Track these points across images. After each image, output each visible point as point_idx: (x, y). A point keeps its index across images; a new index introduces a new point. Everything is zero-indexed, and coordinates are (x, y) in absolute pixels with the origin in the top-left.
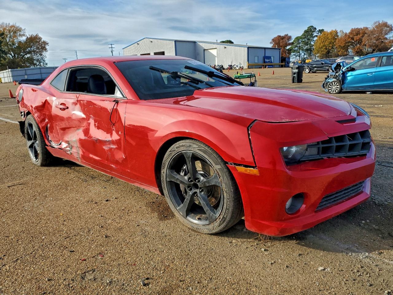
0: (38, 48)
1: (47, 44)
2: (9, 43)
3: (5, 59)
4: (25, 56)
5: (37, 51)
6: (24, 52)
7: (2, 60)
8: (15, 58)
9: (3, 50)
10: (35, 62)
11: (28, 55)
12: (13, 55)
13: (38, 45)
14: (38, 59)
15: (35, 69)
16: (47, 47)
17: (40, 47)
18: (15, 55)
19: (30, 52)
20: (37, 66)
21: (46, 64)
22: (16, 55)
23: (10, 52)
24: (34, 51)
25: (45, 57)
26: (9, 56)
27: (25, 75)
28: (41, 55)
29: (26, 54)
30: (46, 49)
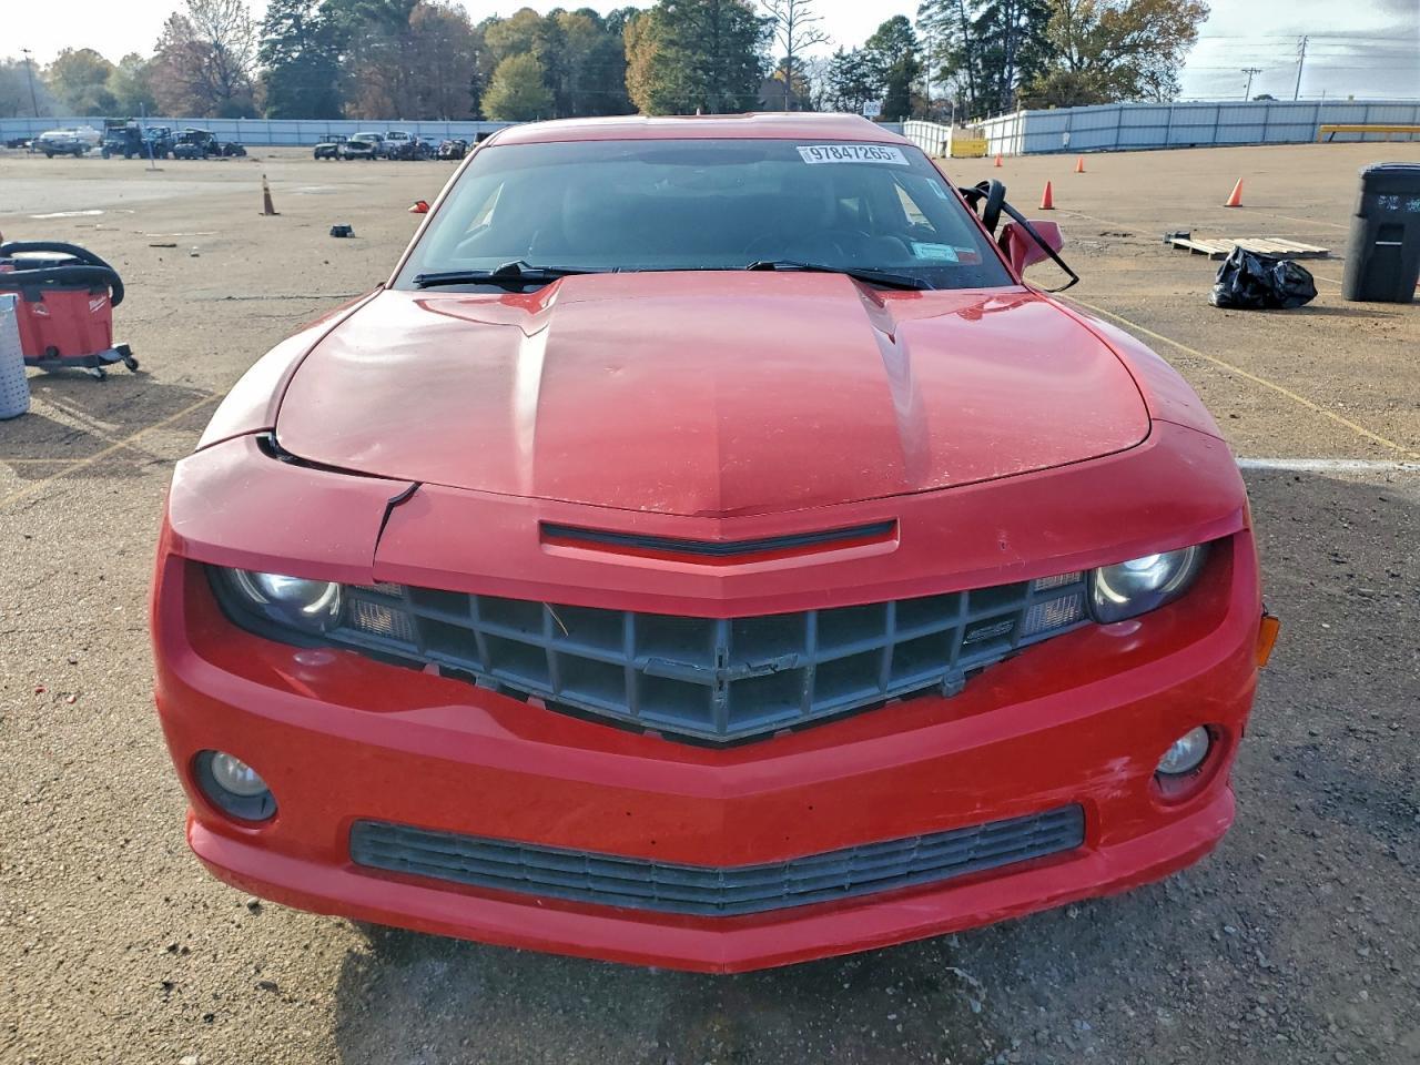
0: (1165, 31)
1: (1204, 12)
2: (1075, 16)
3: (1045, 73)
4: (1115, 61)
5: (1158, 41)
6: (1115, 47)
7: (1036, 78)
8: (1079, 68)
9: (1049, 41)
10: (1140, 83)
11: (1125, 60)
12: (1075, 58)
13: (1168, 20)
14: (1153, 73)
15: (1136, 109)
16: (1200, 26)
17: (1174, 28)
18: (1080, 60)
19: (1132, 49)
20: (1143, 97)
21: (1178, 91)
22: (1085, 59)
23: (1070, 48)
24: (1148, 44)
25: (1178, 65)
26: (1062, 64)
27: (1062, 133)
28: (1168, 56)
29: (1118, 56)
30: (1193, 34)
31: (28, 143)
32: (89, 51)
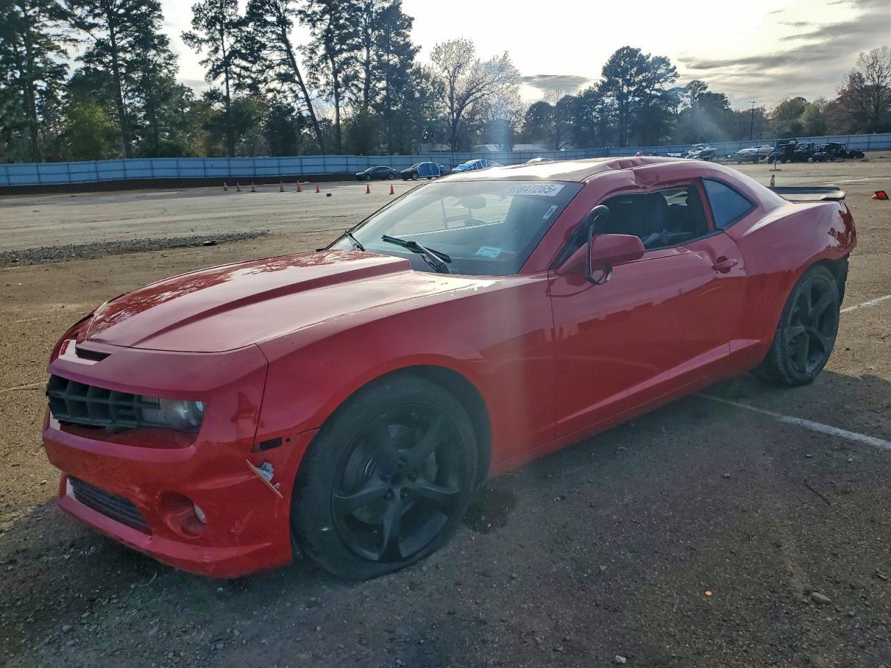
31: (729, 156)
32: (799, 98)
